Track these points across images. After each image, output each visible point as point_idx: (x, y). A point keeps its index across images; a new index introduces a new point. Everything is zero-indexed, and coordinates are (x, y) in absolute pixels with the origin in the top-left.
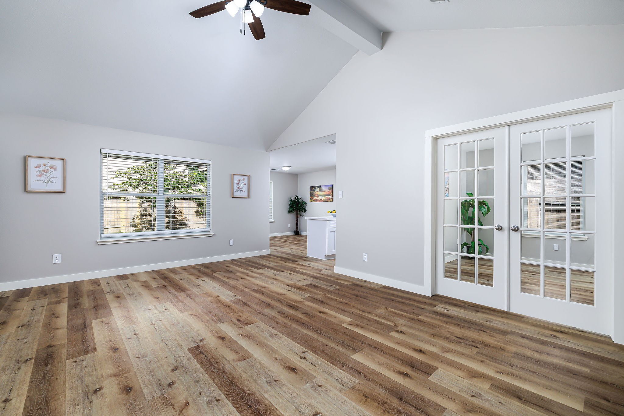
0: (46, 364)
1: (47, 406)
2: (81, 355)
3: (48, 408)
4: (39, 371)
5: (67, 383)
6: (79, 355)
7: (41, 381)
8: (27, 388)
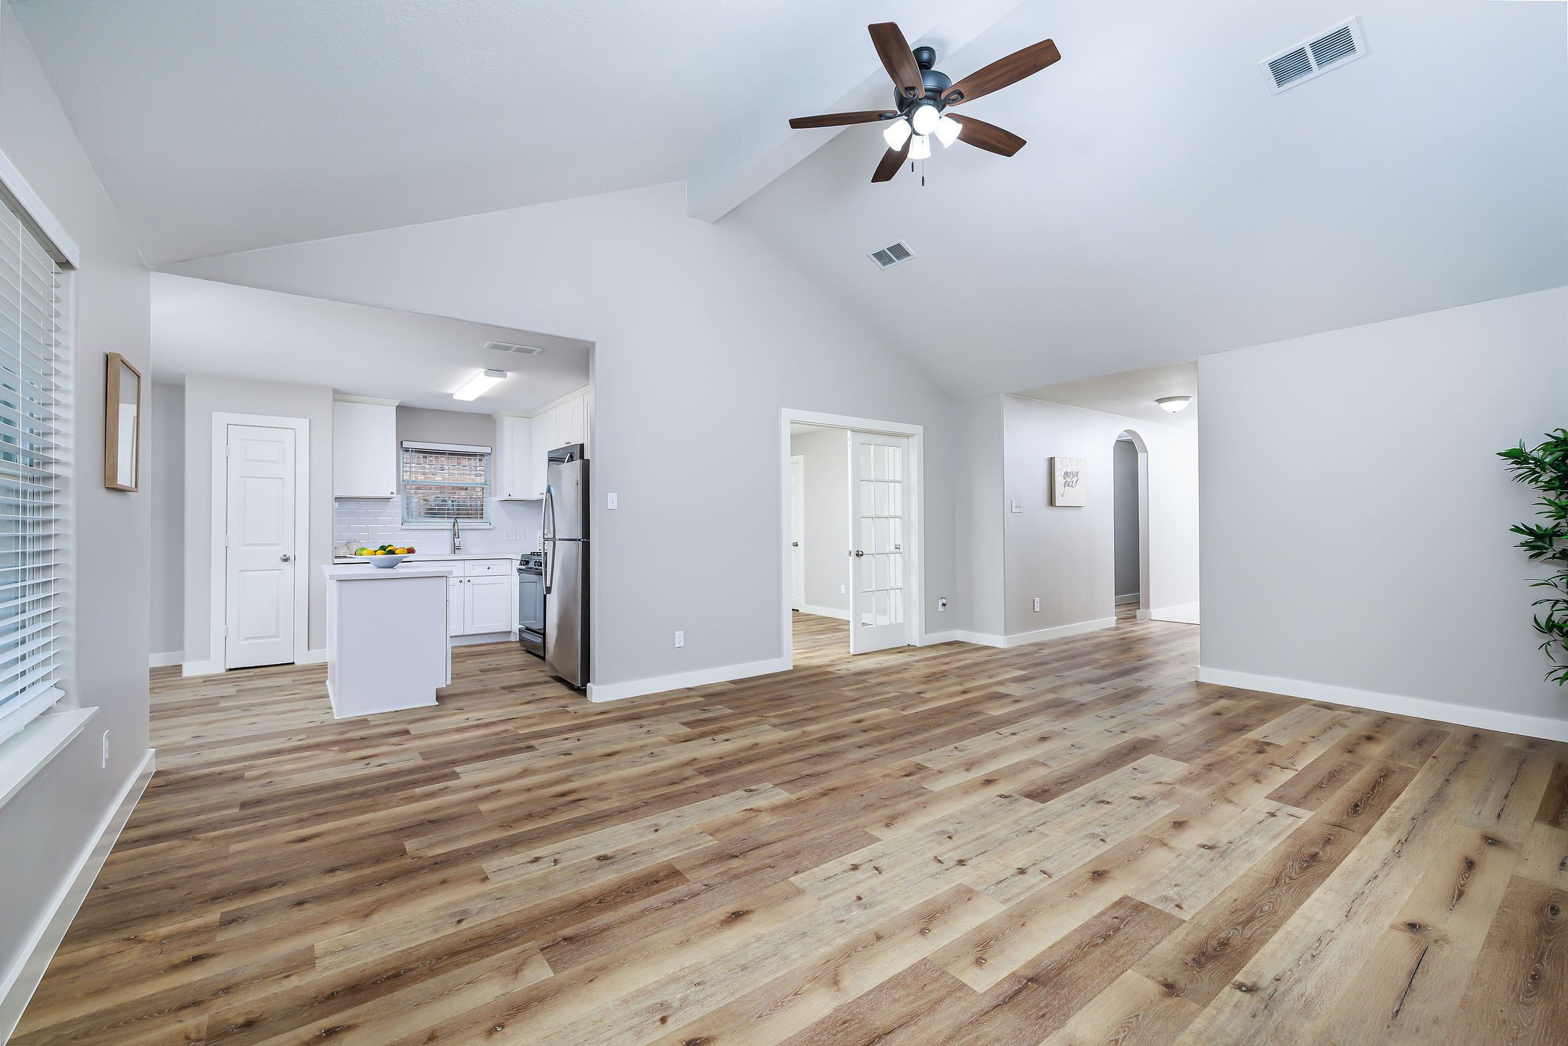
0: (1224, 944)
1: (1280, 875)
2: (1154, 911)
3: (1281, 872)
4: (1249, 939)
5: (1229, 883)
6: (1158, 913)
7: (1260, 917)
8: (1289, 922)
